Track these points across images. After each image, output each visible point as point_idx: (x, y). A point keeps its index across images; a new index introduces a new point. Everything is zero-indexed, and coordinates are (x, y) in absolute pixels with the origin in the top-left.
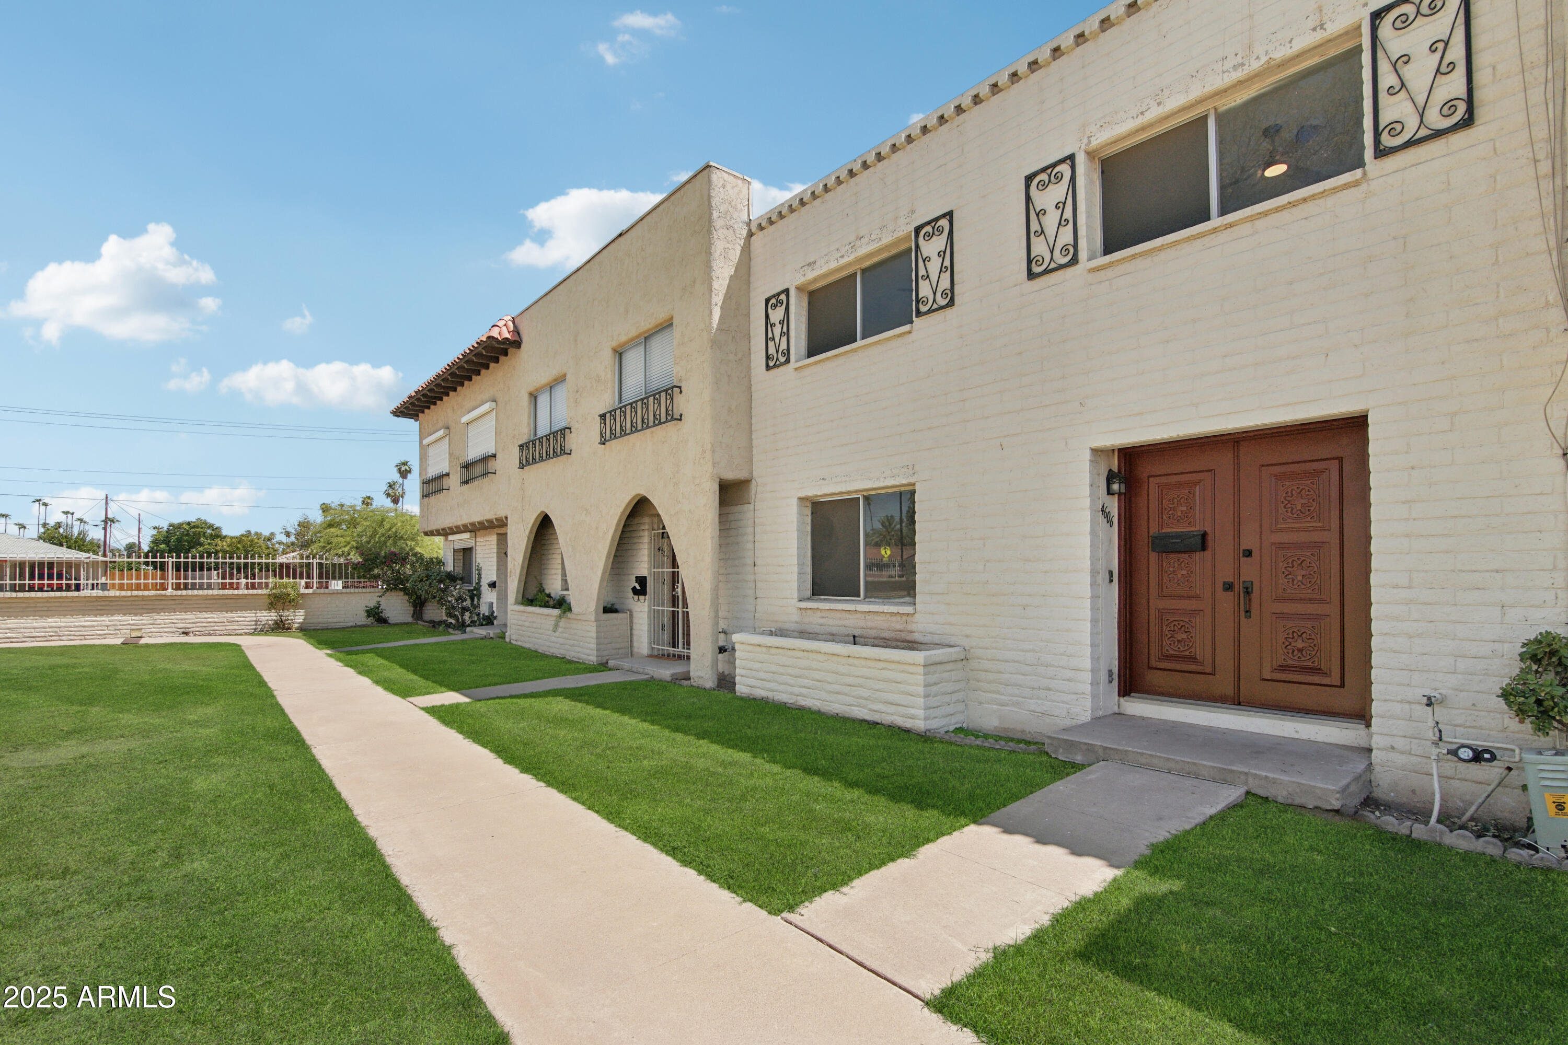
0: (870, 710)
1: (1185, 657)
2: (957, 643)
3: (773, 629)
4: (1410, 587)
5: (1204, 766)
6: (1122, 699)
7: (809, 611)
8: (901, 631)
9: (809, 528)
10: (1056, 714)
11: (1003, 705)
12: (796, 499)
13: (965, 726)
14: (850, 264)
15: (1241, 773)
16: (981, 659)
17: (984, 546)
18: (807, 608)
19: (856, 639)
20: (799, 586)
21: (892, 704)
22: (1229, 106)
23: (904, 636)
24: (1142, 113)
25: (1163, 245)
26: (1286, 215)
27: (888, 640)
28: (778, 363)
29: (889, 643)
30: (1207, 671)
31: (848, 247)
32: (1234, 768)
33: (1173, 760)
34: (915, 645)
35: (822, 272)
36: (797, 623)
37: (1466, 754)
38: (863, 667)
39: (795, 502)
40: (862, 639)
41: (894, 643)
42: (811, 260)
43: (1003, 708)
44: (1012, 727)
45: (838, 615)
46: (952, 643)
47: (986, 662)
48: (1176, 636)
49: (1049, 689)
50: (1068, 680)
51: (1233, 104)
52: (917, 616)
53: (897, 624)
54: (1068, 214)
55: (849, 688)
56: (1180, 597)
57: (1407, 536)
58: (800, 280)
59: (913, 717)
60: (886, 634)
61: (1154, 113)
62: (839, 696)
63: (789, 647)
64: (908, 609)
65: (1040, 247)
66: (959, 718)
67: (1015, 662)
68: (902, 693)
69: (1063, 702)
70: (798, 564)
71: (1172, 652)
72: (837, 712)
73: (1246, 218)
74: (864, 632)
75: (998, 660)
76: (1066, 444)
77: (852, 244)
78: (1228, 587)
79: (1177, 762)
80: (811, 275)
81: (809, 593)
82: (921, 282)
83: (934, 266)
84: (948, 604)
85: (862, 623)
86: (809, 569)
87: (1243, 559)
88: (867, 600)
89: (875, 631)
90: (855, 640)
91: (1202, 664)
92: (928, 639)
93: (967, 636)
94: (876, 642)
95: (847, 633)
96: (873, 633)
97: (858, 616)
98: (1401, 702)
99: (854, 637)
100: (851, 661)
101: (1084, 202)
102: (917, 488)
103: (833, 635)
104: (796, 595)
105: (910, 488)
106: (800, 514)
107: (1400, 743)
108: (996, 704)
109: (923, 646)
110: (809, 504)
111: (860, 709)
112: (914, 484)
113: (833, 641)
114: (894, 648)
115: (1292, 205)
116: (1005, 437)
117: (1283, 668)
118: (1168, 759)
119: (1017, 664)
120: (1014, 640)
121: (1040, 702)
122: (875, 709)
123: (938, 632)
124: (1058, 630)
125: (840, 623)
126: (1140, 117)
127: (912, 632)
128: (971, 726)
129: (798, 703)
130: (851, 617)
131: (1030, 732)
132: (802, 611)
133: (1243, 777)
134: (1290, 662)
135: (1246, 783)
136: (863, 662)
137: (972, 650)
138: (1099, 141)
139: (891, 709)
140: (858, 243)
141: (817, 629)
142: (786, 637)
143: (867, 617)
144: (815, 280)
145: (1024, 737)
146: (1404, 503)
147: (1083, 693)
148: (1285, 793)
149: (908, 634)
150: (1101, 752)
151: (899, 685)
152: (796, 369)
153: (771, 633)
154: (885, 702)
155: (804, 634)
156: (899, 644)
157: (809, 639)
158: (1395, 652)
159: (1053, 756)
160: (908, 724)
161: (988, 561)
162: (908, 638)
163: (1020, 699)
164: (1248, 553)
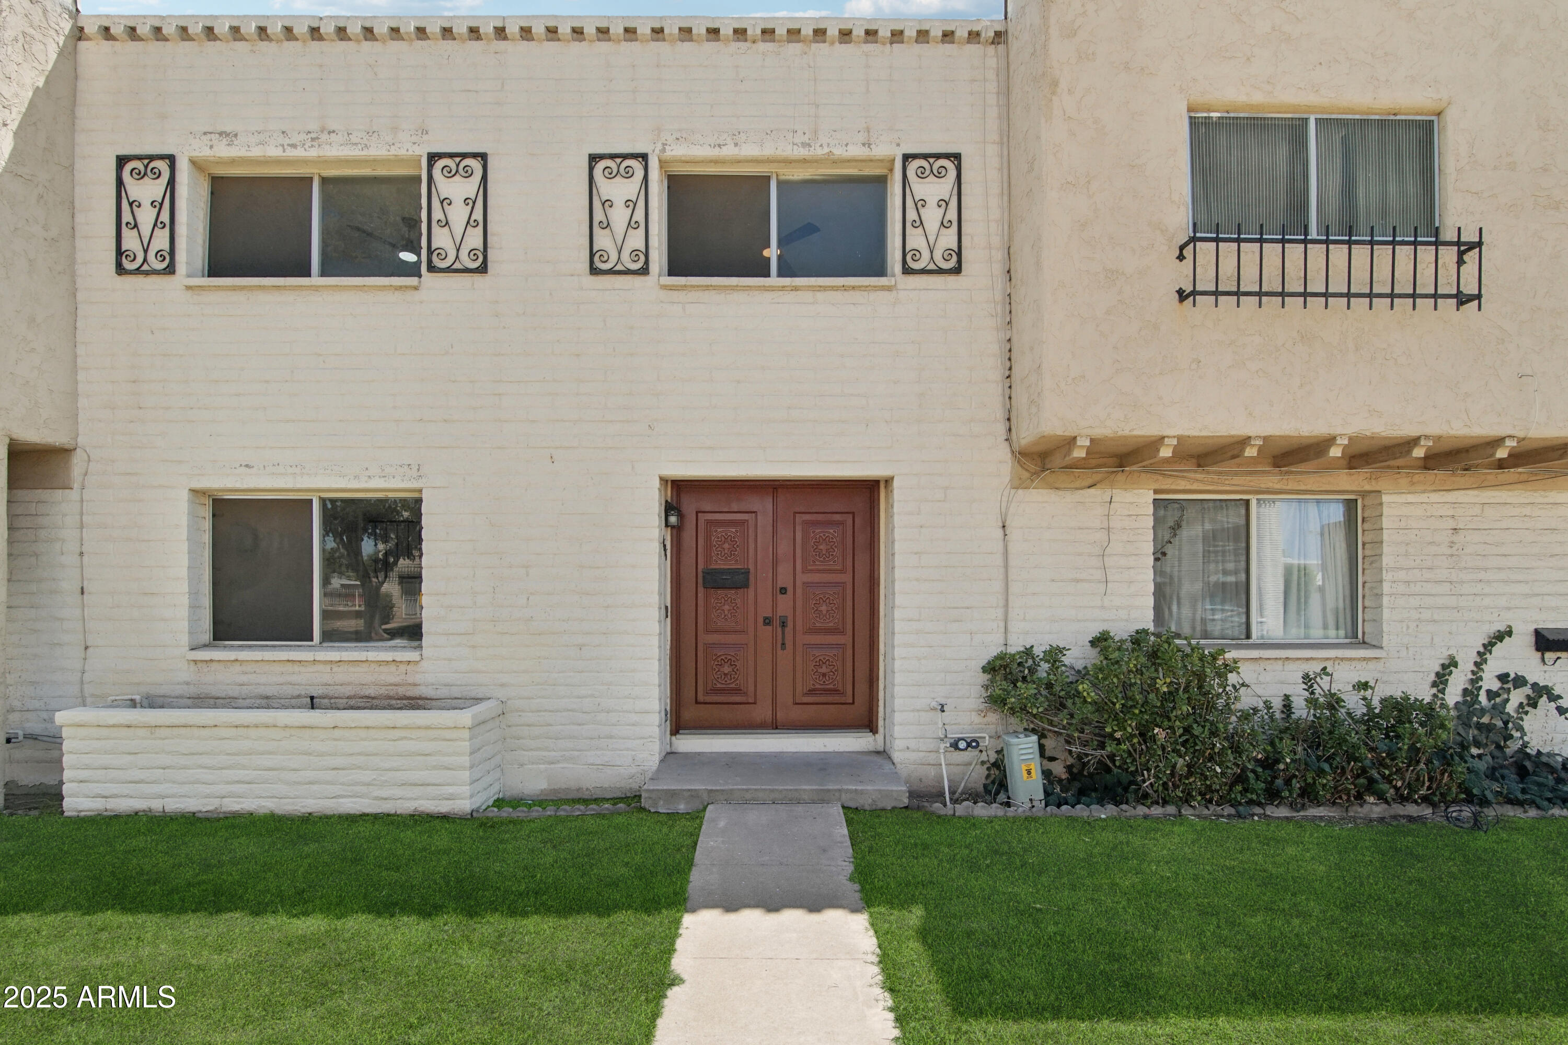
0: (376, 798)
1: (732, 689)
2: (488, 695)
3: (137, 698)
4: (919, 620)
5: (804, 790)
6: (674, 738)
7: (214, 665)
8: (396, 685)
9: (207, 538)
10: (619, 763)
11: (553, 763)
12: (186, 491)
13: (501, 796)
14: (305, 162)
15: (836, 790)
16: (523, 711)
17: (527, 575)
18: (211, 661)
19: (315, 700)
20: (190, 627)
21: (416, 785)
22: (787, 177)
23: (401, 691)
24: (719, 146)
25: (737, 286)
26: (838, 295)
27: (373, 698)
28: (145, 267)
29: (375, 702)
30: (750, 701)
31: (303, 136)
32: (831, 787)
33: (777, 790)
34: (421, 702)
35: (249, 154)
36: (188, 684)
37: (962, 745)
38: (362, 739)
39: (185, 495)
40: (326, 701)
41: (386, 702)
42: (228, 129)
43: (552, 766)
44: (564, 786)
45: (277, 668)
46: (480, 696)
47: (530, 714)
48: (722, 670)
49: (611, 737)
50: (633, 725)
51: (791, 177)
52: (424, 664)
53: (390, 676)
54: (639, 215)
55: (335, 772)
56: (727, 632)
57: (917, 580)
58: (202, 150)
59: (451, 798)
60: (371, 692)
61: (729, 151)
62: (315, 787)
63: (202, 723)
64: (413, 655)
65: (603, 241)
66: (496, 788)
67: (569, 710)
68: (435, 768)
69: (628, 749)
70: (190, 593)
71: (719, 686)
72: (309, 810)
73: (809, 286)
74: (331, 691)
75: (545, 711)
76: (633, 467)
77: (313, 135)
78: (767, 621)
79: (781, 791)
80: (223, 151)
81: (207, 637)
82: (435, 228)
83: (458, 214)
84: (474, 647)
85: (327, 678)
86: (207, 601)
87: (780, 596)
88: (325, 644)
89: (350, 688)
90: (312, 703)
91: (745, 694)
92: (443, 692)
93: (502, 685)
94: (352, 702)
95: (296, 693)
96: (348, 691)
97: (320, 667)
98: (913, 711)
99: (312, 698)
100: (337, 733)
101: (656, 211)
102: (425, 496)
103: (267, 698)
104: (184, 639)
105: (416, 495)
106: (193, 515)
107: (912, 744)
108: (544, 764)
109: (434, 703)
110: (209, 503)
111: (357, 799)
112: (420, 491)
113: (268, 707)
114: (384, 708)
115: (844, 288)
116: (557, 448)
117: (812, 692)
118: (772, 791)
119: (571, 713)
120: (567, 685)
121: (599, 753)
122: (384, 796)
123: (459, 683)
124: (621, 671)
125: (281, 679)
126: (717, 149)
127: (415, 685)
128: (508, 794)
129: (224, 809)
130: (302, 669)
131: (587, 789)
132: (200, 665)
133: (837, 794)
134: (818, 686)
135: (839, 799)
136: (363, 733)
137: (509, 702)
138: (674, 153)
139: (418, 791)
140: (324, 137)
141: (234, 691)
142: (162, 707)
143: (335, 669)
144: (233, 162)
145: (580, 795)
146: (916, 553)
147: (650, 737)
148: (870, 801)
149: (411, 688)
150: (705, 796)
151: (428, 758)
152: (189, 288)
153: (133, 704)
154: (403, 785)
155: (201, 701)
156: (394, 702)
157: (215, 707)
158: (909, 672)
159: (653, 810)
160: (444, 807)
161: (531, 594)
162: (409, 694)
163: (576, 753)
164: (783, 591)
